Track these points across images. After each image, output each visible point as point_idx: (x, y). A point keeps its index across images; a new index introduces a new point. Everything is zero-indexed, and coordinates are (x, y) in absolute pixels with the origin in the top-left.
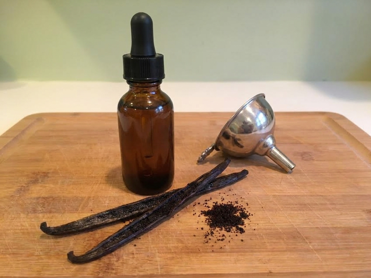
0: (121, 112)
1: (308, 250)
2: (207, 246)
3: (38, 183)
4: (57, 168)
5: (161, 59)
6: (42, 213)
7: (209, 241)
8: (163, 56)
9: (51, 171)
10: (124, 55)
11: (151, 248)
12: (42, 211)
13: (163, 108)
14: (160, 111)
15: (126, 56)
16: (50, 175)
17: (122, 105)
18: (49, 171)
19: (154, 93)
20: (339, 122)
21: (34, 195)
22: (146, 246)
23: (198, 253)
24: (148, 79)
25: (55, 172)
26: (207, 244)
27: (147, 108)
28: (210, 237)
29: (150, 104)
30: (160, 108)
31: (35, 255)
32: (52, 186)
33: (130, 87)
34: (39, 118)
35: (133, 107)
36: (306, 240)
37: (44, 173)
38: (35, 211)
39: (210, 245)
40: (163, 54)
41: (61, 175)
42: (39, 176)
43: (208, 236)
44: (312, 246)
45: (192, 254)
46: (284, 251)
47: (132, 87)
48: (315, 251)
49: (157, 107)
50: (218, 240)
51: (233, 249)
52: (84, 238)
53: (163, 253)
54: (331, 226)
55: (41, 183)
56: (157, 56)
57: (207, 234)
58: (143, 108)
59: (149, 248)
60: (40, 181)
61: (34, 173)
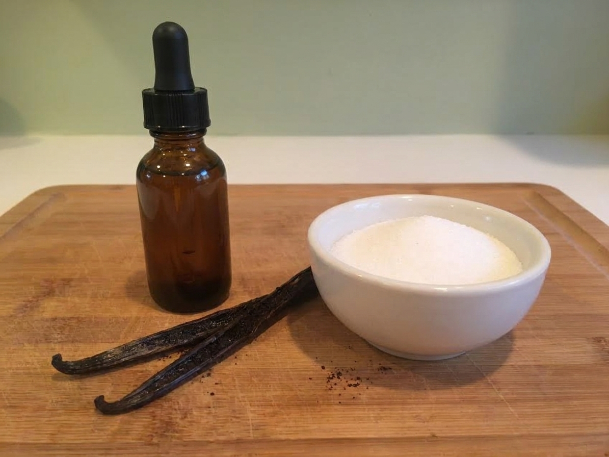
0: (141, 182)
1: (497, 402)
2: (330, 395)
3: (53, 296)
4: (86, 272)
5: (202, 96)
6: (59, 342)
7: (334, 387)
8: (206, 90)
9: (77, 276)
10: (145, 90)
11: (238, 398)
12: (59, 340)
13: (208, 174)
14: (205, 178)
15: (147, 91)
16: (73, 283)
17: (143, 169)
18: (72, 277)
19: (194, 150)
20: (551, 199)
21: (47, 315)
22: (230, 395)
23: (317, 405)
24: (183, 127)
25: (83, 279)
26: (330, 392)
27: (183, 174)
28: (335, 380)
29: (187, 167)
30: (204, 173)
31: (47, 408)
32: (77, 300)
33: (155, 141)
34: (57, 193)
35: (161, 173)
36: (493, 385)
37: (64, 280)
38: (48, 340)
39: (337, 392)
40: (206, 88)
41: (92, 283)
42: (54, 285)
43: (332, 378)
44: (503, 395)
45: (305, 408)
46: (457, 403)
47: (158, 140)
48: (508, 402)
49: (199, 173)
50: (350, 385)
51: (373, 399)
52: (128, 382)
53: (258, 406)
54: (534, 363)
55: (59, 296)
56: (196, 90)
57: (331, 376)
58: (175, 174)
59: (236, 398)
60: (57, 292)
61: (46, 281)
